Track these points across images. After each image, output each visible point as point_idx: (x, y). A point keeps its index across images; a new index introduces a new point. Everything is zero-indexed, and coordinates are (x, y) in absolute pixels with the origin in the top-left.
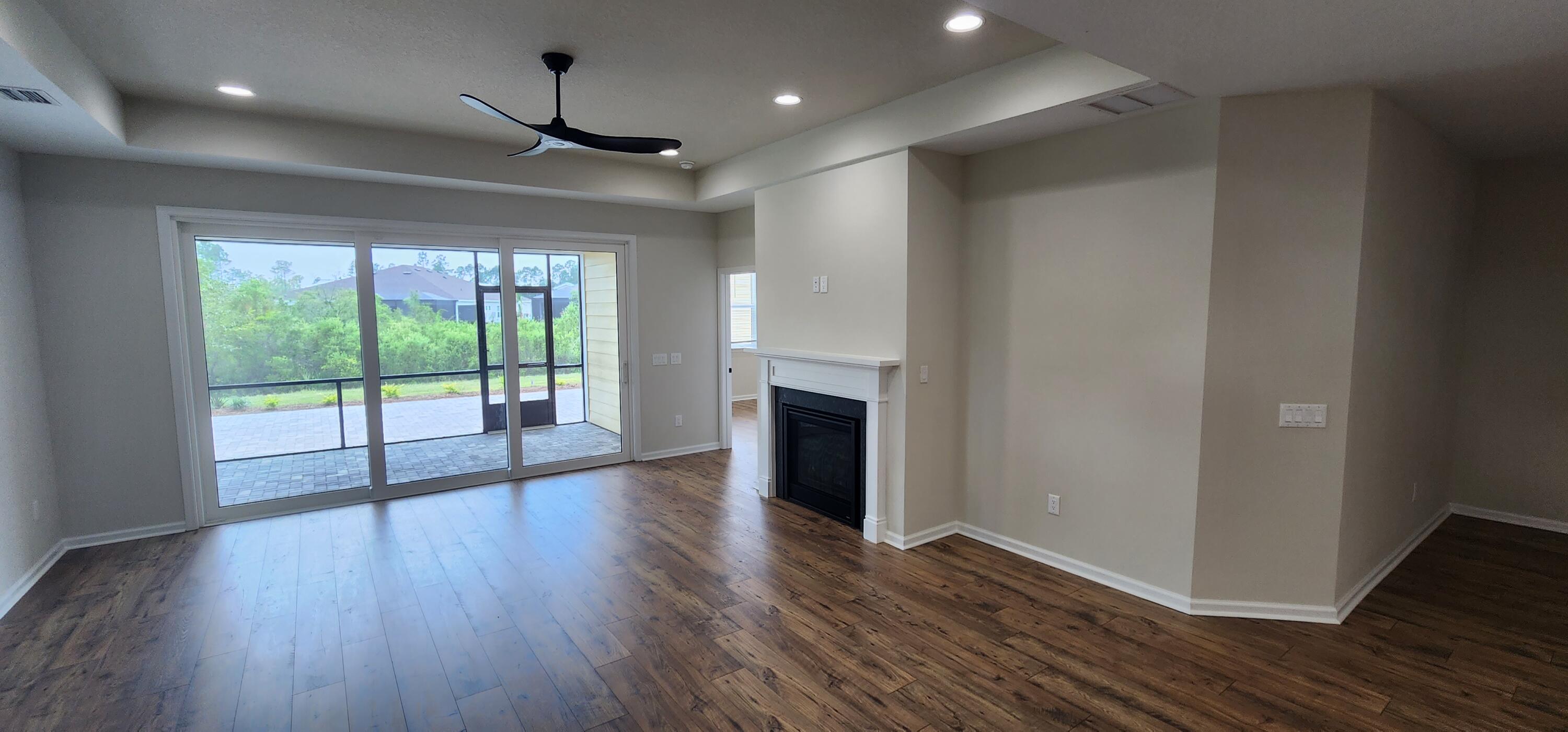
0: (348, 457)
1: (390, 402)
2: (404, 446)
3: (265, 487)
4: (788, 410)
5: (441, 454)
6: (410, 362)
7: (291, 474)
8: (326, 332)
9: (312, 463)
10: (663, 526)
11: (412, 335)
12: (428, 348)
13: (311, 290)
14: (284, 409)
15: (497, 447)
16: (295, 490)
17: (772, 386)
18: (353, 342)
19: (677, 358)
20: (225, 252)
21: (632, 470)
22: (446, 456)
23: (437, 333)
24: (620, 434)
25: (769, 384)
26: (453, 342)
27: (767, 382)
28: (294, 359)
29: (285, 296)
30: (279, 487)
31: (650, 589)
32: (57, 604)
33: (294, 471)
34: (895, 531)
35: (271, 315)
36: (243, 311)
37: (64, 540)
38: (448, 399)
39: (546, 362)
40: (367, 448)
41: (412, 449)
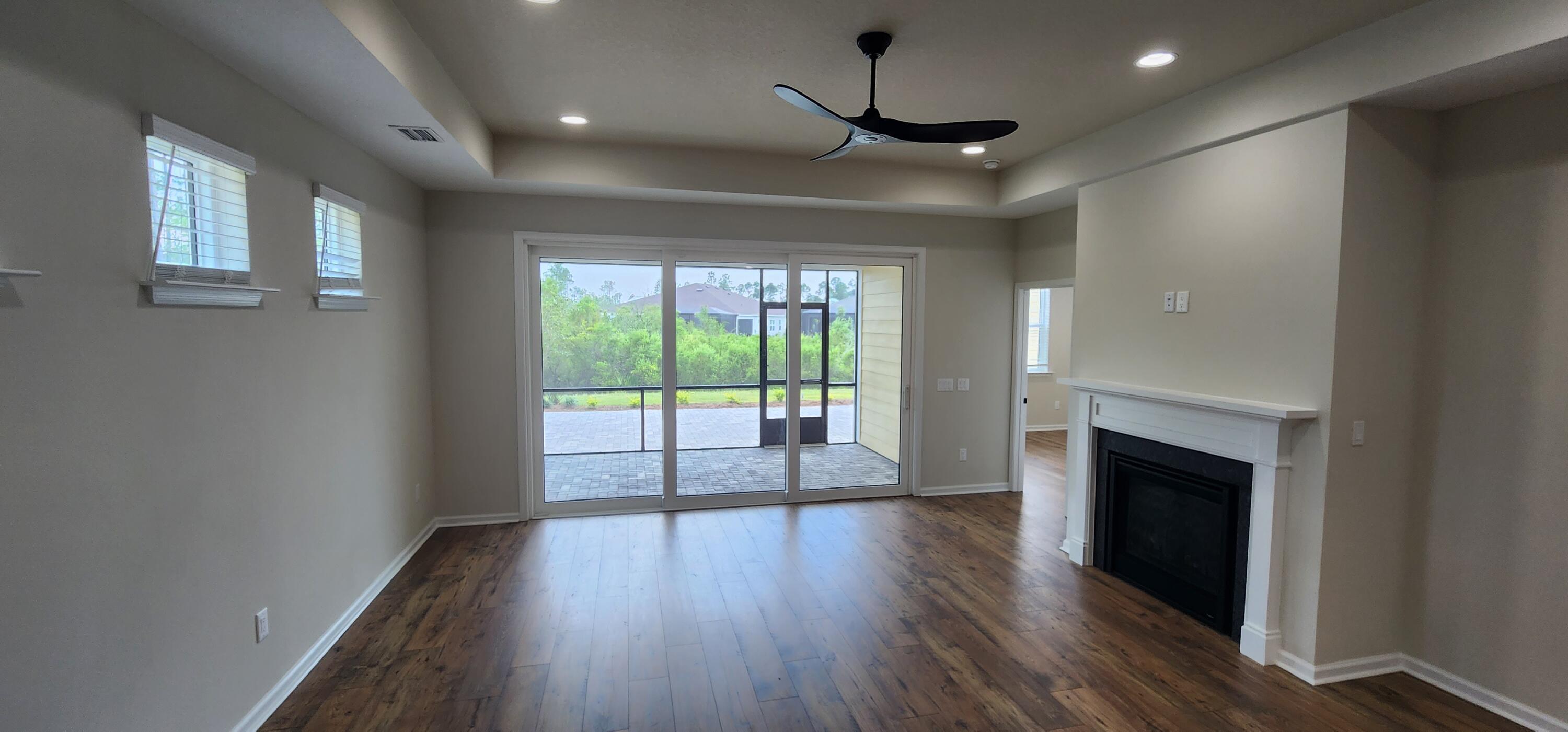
0: (646, 460)
1: (682, 408)
2: (692, 454)
3: (581, 483)
4: (1116, 459)
5: (724, 466)
6: (699, 370)
7: (601, 473)
8: (637, 342)
9: (618, 463)
10: (955, 586)
11: (701, 345)
12: (713, 358)
13: (627, 305)
14: (601, 408)
15: (773, 463)
16: (604, 490)
17: (1093, 427)
18: (655, 350)
19: (965, 384)
20: (570, 274)
21: (912, 507)
22: (727, 468)
23: (721, 344)
24: (898, 463)
25: (1090, 424)
26: (735, 353)
27: (1087, 422)
28: (611, 364)
29: (609, 310)
30: (591, 485)
31: (950, 676)
32: (424, 580)
33: (604, 470)
34: (1297, 652)
35: (597, 326)
36: (579, 322)
37: (436, 519)
38: (729, 408)
39: (821, 379)
40: (662, 452)
41: (698, 458)
